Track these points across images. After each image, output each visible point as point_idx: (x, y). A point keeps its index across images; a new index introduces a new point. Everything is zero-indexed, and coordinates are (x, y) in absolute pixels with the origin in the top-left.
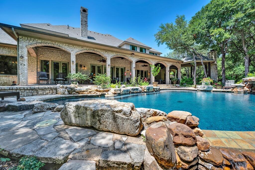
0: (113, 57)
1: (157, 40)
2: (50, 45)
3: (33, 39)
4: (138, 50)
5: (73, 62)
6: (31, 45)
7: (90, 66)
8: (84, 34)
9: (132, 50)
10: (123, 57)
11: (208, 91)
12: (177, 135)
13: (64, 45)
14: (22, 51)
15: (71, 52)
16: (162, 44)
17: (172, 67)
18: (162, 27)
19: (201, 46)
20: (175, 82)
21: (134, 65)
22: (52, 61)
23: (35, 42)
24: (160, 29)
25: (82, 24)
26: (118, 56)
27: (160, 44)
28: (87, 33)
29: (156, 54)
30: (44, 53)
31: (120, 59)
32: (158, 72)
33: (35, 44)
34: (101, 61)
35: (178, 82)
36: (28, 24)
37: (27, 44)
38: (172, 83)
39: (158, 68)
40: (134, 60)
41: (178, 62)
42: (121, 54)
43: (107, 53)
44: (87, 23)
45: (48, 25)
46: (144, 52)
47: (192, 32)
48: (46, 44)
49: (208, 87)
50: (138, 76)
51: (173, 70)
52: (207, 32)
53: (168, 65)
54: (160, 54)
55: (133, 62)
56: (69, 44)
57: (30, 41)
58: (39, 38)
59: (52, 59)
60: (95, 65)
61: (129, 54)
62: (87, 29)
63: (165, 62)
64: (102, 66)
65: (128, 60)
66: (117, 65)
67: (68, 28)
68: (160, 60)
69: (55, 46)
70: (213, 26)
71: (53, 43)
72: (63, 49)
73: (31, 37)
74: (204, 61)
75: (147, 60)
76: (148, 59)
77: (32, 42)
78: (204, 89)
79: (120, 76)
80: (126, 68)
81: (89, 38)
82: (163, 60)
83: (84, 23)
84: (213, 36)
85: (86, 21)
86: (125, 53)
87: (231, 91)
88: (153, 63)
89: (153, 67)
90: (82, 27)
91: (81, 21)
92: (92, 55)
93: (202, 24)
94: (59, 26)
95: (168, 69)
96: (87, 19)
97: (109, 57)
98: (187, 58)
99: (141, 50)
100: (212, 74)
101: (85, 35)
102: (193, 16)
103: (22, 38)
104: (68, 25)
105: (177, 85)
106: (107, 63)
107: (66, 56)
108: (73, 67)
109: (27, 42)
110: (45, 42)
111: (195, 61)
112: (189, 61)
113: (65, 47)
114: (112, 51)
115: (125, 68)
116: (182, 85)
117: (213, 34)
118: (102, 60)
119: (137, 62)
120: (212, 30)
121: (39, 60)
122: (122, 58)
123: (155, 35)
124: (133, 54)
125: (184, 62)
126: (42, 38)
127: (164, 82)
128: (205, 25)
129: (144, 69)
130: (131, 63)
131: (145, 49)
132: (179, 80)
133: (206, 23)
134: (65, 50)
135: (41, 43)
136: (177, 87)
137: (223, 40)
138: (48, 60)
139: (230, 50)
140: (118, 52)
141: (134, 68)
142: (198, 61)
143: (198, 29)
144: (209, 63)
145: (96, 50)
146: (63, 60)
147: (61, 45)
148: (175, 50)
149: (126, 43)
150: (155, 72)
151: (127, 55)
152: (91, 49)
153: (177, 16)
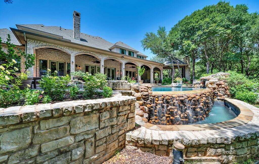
0: (106, 59)
1: (143, 46)
2: (53, 47)
3: (39, 42)
4: (127, 53)
5: (72, 62)
6: (37, 47)
7: (84, 66)
8: (76, 36)
9: (122, 53)
10: (115, 59)
11: (179, 87)
12: (142, 88)
13: (65, 47)
14: (30, 52)
15: (71, 54)
16: (147, 49)
17: (156, 69)
18: (148, 35)
19: (179, 52)
20: (158, 82)
21: (124, 66)
22: (50, 60)
23: (41, 44)
24: (146, 36)
25: (75, 27)
26: (111, 59)
27: (146, 49)
28: (79, 36)
29: (143, 57)
30: (42, 54)
31: (111, 61)
32: (143, 73)
33: (41, 46)
34: (94, 62)
35: (160, 82)
36: (23, 25)
37: (34, 46)
38: (156, 83)
39: (143, 69)
40: (124, 62)
41: (161, 65)
42: (113, 57)
43: (101, 55)
44: (80, 27)
45: (42, 26)
46: (132, 56)
47: (171, 41)
48: (50, 46)
49: (179, 84)
50: (127, 76)
51: (157, 71)
52: (181, 42)
53: (152, 67)
54: (146, 57)
55: (123, 64)
56: (70, 47)
57: (36, 44)
58: (44, 42)
59: (50, 59)
60: (89, 66)
61: (120, 57)
62: (80, 32)
63: (150, 64)
64: (95, 66)
65: (118, 62)
66: (108, 66)
67: (60, 29)
68: (145, 62)
69: (57, 48)
70: (185, 38)
71: (56, 46)
72: (65, 51)
73: (37, 40)
74: (180, 65)
75: (135, 63)
76: (135, 61)
77: (38, 44)
78: (176, 86)
79: (111, 76)
80: (117, 69)
81: (82, 40)
82: (148, 63)
83: (77, 27)
84: (184, 46)
85: (79, 25)
86: (116, 56)
87: (193, 86)
88: (139, 65)
89: (139, 69)
90: (75, 30)
91: (74, 24)
92: (86, 56)
93: (177, 36)
94: (52, 27)
95: (152, 71)
96: (80, 23)
97: (102, 59)
98: (167, 62)
99: (130, 54)
100: (186, 75)
101: (78, 37)
102: (172, 27)
103: (30, 41)
104: (60, 27)
105: (159, 84)
106: (101, 64)
107: (62, 57)
108: (73, 67)
109: (34, 44)
110: (49, 45)
111: (173, 65)
112: (169, 64)
113: (66, 50)
114: (105, 54)
115: (115, 69)
116: (164, 84)
117: (184, 44)
118: (96, 61)
119: (126, 64)
120: (184, 41)
121: (38, 60)
122: (113, 60)
123: (141, 41)
124: (123, 57)
125: (165, 65)
126: (46, 41)
127: (149, 82)
128: (179, 37)
129: (132, 70)
130: (121, 64)
131: (133, 53)
132: (161, 80)
133: (180, 35)
134: (66, 52)
135: (46, 45)
136: (159, 85)
137: (191, 50)
138: (46, 59)
139: (201, 56)
140: (111, 55)
141: (124, 69)
142: (175, 65)
143: (175, 39)
144: (184, 66)
145: (92, 53)
146: (60, 60)
147: (62, 48)
148: (158, 55)
149: (116, 47)
150: (141, 72)
151: (118, 58)
152: (88, 52)
153: (159, 27)
